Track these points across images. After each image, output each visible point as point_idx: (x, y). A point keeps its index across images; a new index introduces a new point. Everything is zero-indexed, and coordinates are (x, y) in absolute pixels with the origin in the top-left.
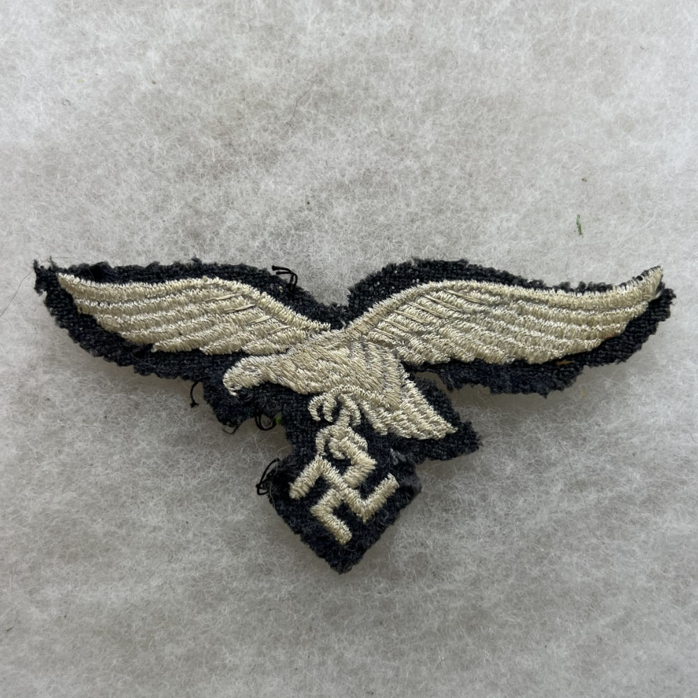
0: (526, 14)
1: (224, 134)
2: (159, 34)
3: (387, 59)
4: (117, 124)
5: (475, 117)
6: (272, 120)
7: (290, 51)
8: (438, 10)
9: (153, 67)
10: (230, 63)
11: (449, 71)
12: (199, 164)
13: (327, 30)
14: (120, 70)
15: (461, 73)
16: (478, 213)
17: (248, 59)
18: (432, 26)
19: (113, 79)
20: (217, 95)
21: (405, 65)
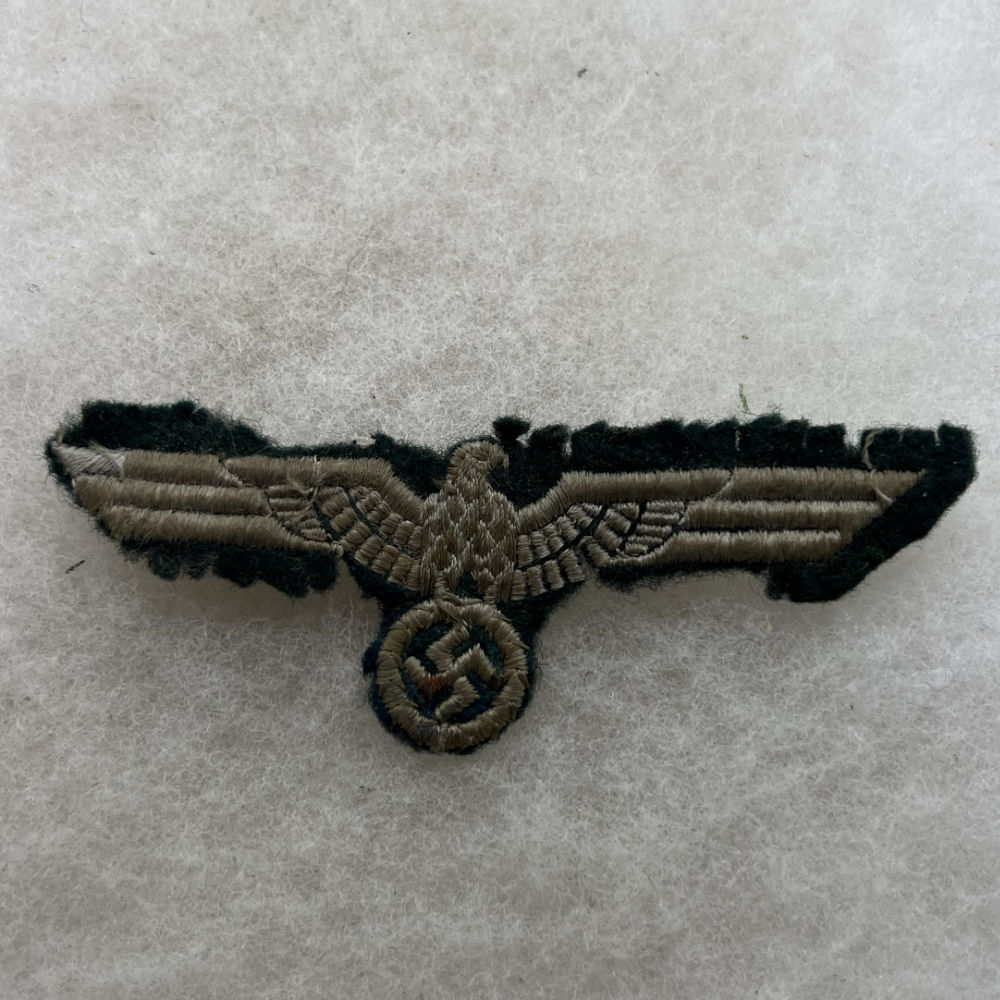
0: (646, 125)
1: (251, 313)
2: (155, 189)
3: (466, 198)
4: (105, 313)
5: (590, 266)
6: (317, 291)
7: (333, 198)
8: (528, 129)
9: (150, 232)
10: (254, 220)
11: (549, 208)
12: (222, 357)
13: (382, 167)
14: (105, 239)
15: (565, 210)
16: (605, 393)
17: (278, 213)
18: (521, 151)
19: (96, 253)
20: (239, 264)
21: (490, 205)
